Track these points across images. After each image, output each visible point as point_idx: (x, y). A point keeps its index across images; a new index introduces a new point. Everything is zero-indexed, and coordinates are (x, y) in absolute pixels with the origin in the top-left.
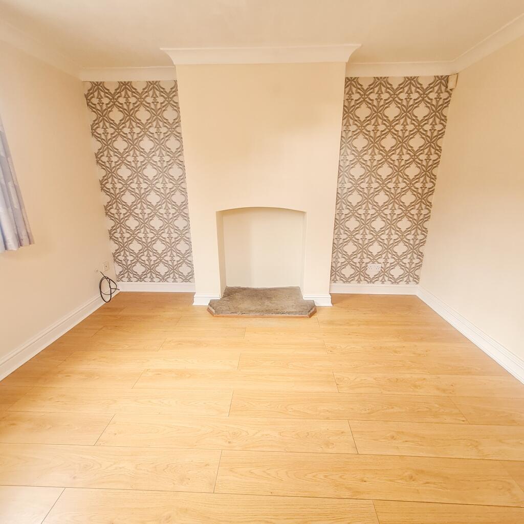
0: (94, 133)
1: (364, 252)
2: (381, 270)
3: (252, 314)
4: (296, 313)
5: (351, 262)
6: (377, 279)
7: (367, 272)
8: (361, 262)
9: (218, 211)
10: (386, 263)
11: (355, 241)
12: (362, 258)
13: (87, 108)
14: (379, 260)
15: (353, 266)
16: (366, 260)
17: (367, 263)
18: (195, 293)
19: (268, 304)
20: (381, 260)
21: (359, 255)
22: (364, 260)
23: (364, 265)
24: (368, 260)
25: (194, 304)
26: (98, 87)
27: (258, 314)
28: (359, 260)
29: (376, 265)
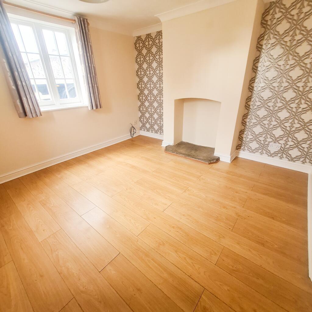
0: (136, 61)
1: (268, 134)
2: (280, 149)
3: (181, 155)
4: (202, 160)
5: (257, 140)
6: (276, 155)
7: (269, 148)
8: (265, 141)
9: (175, 99)
10: (286, 144)
11: (262, 125)
12: (266, 138)
13: (135, 49)
14: (280, 142)
15: (259, 142)
16: (269, 140)
17: (269, 142)
18: (163, 140)
19: (193, 152)
20: (282, 142)
21: (264, 136)
22: (267, 140)
23: (267, 143)
24: (271, 140)
25: (162, 145)
26: (139, 38)
27: (183, 156)
28: (263, 139)
29: (277, 144)
